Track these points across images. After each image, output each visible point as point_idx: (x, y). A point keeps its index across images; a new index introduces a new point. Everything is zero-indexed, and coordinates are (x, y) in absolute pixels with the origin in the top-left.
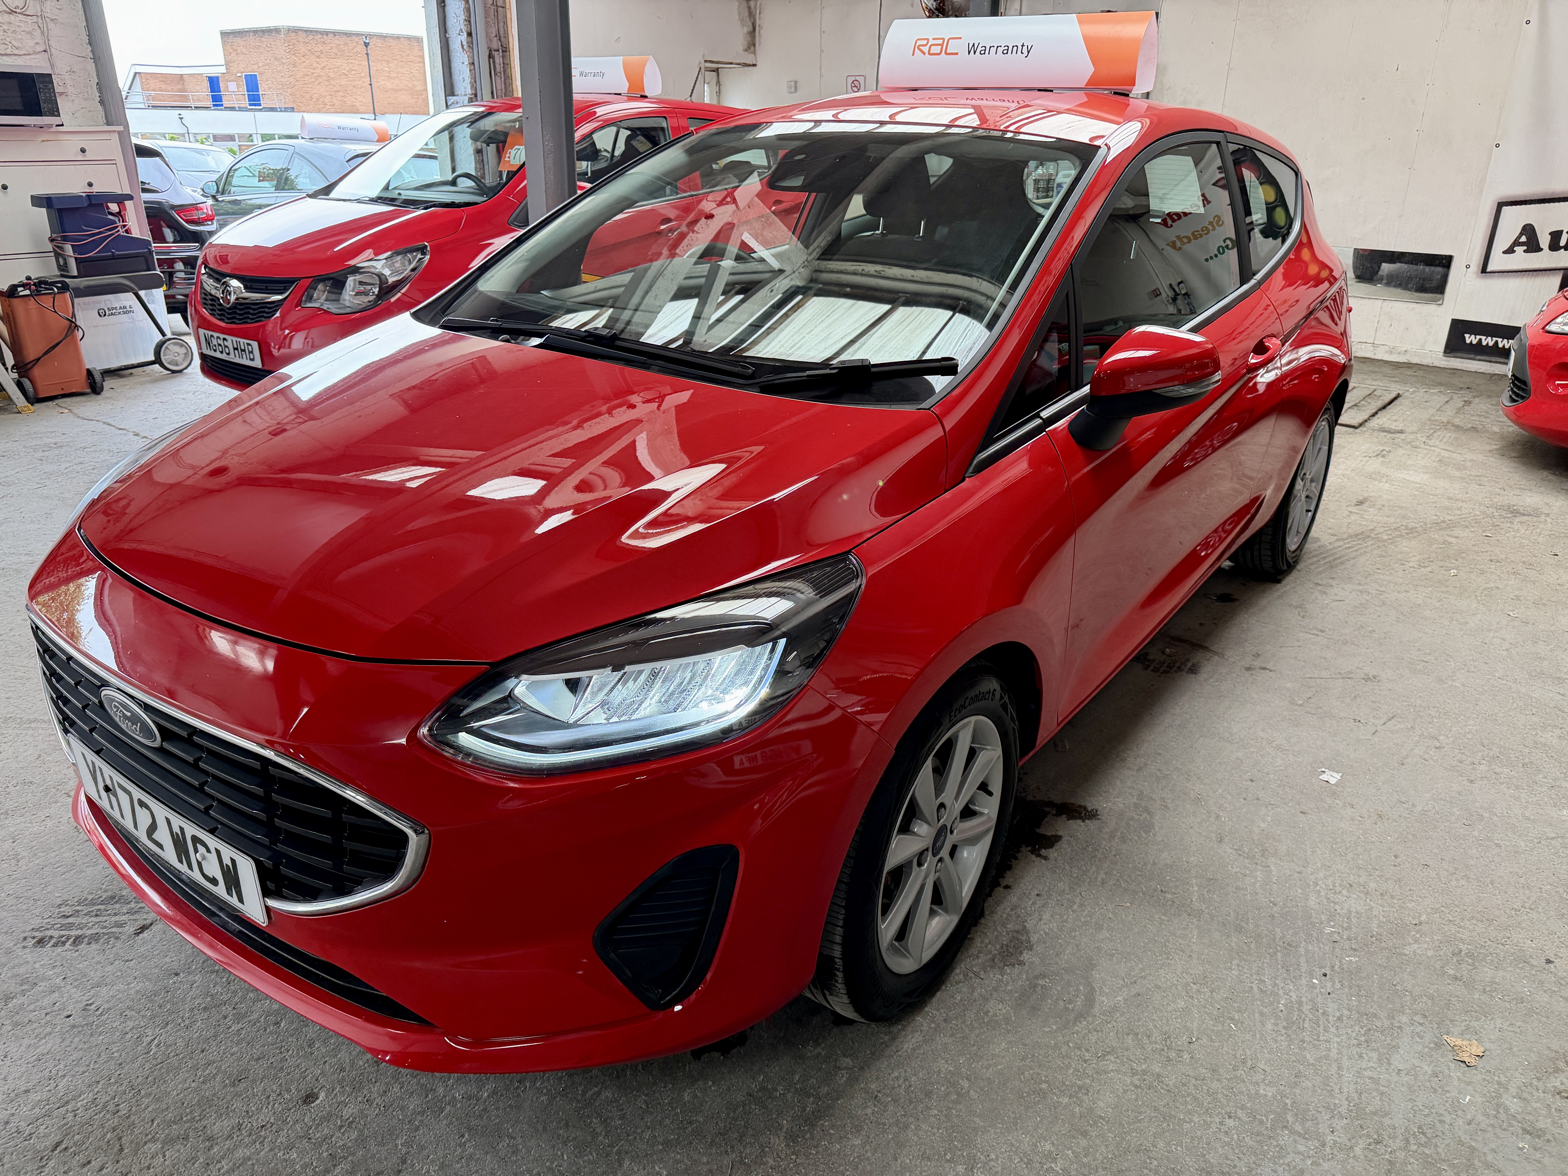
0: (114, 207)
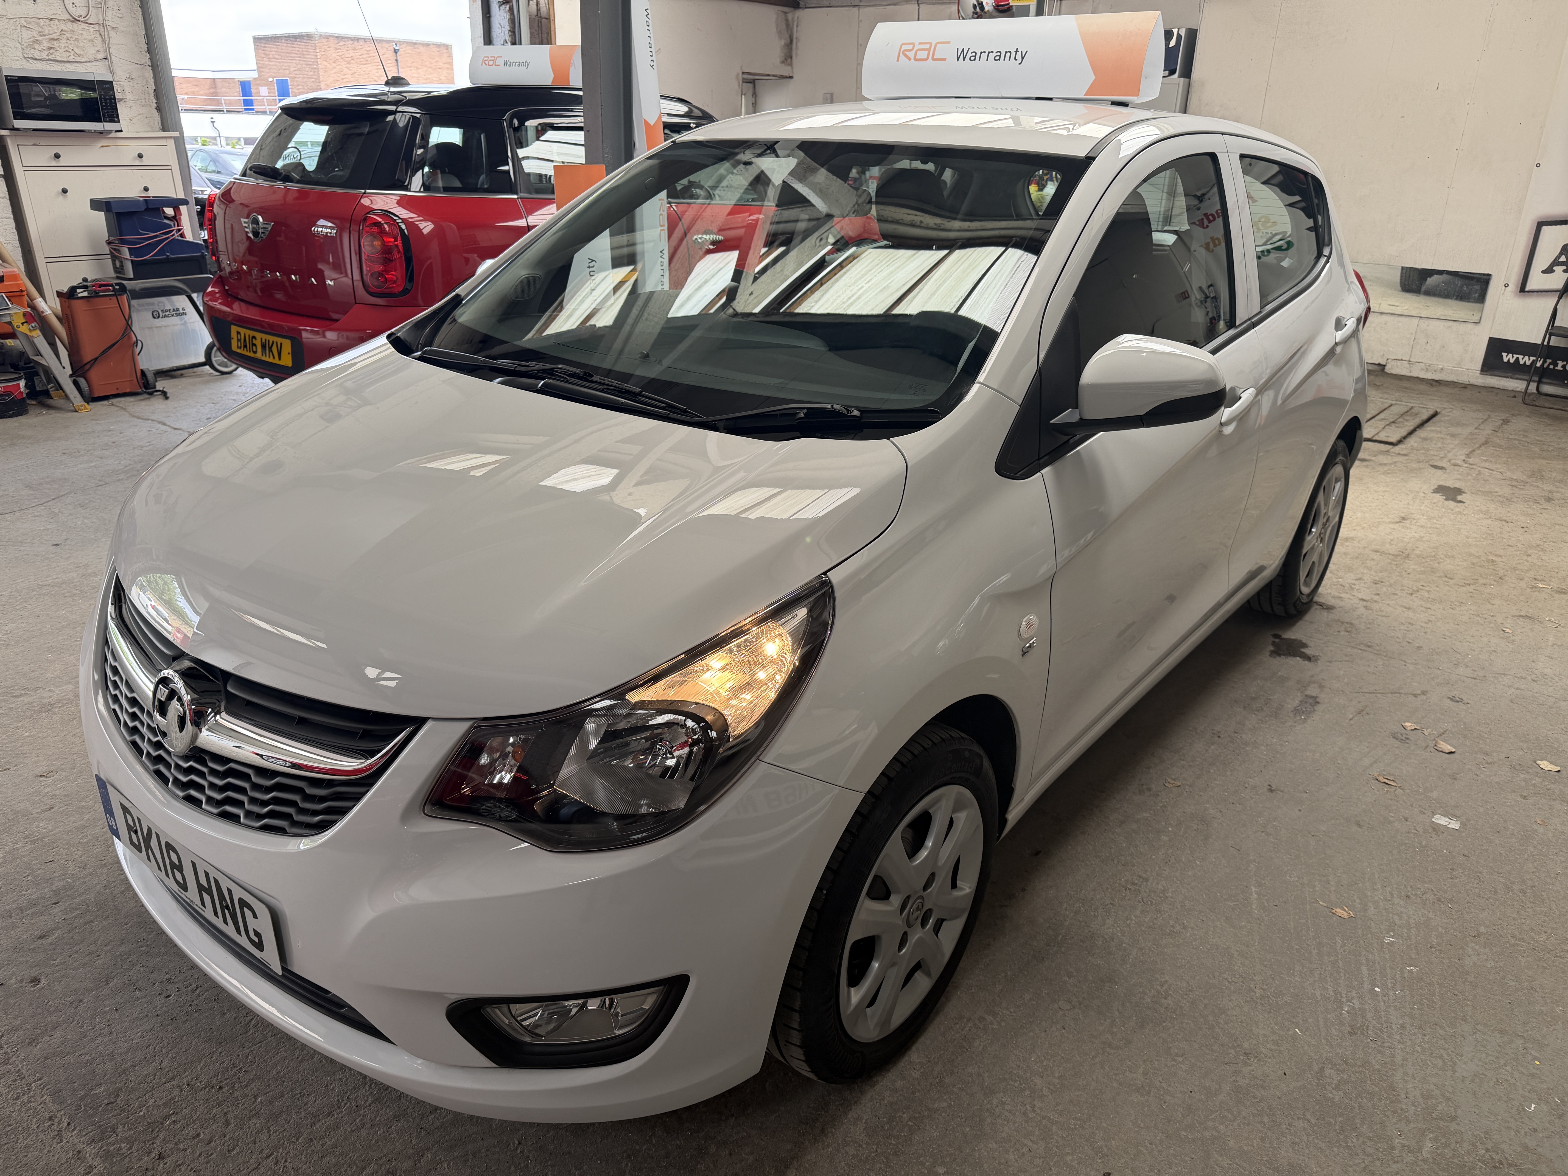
0: (169, 211)
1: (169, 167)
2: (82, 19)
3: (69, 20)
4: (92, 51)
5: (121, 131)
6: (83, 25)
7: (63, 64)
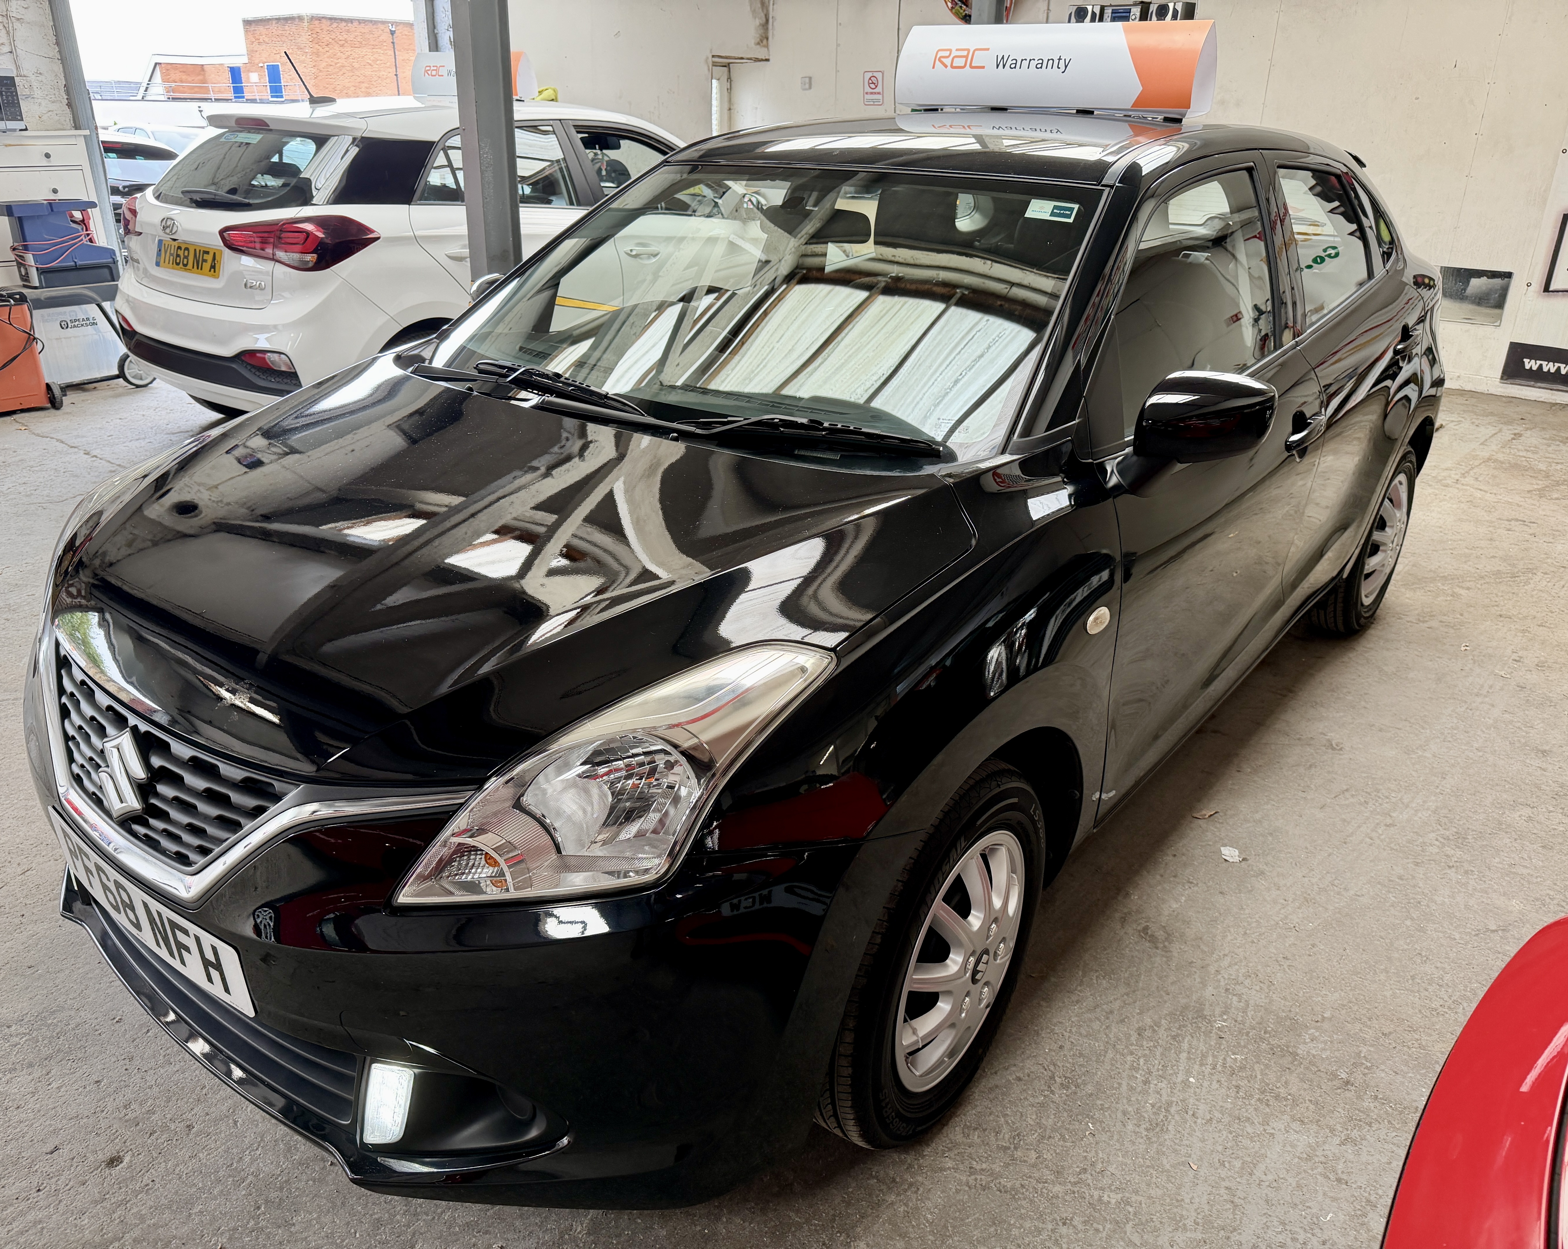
0: (78, 215)
1: (80, 168)
5: (26, 129)
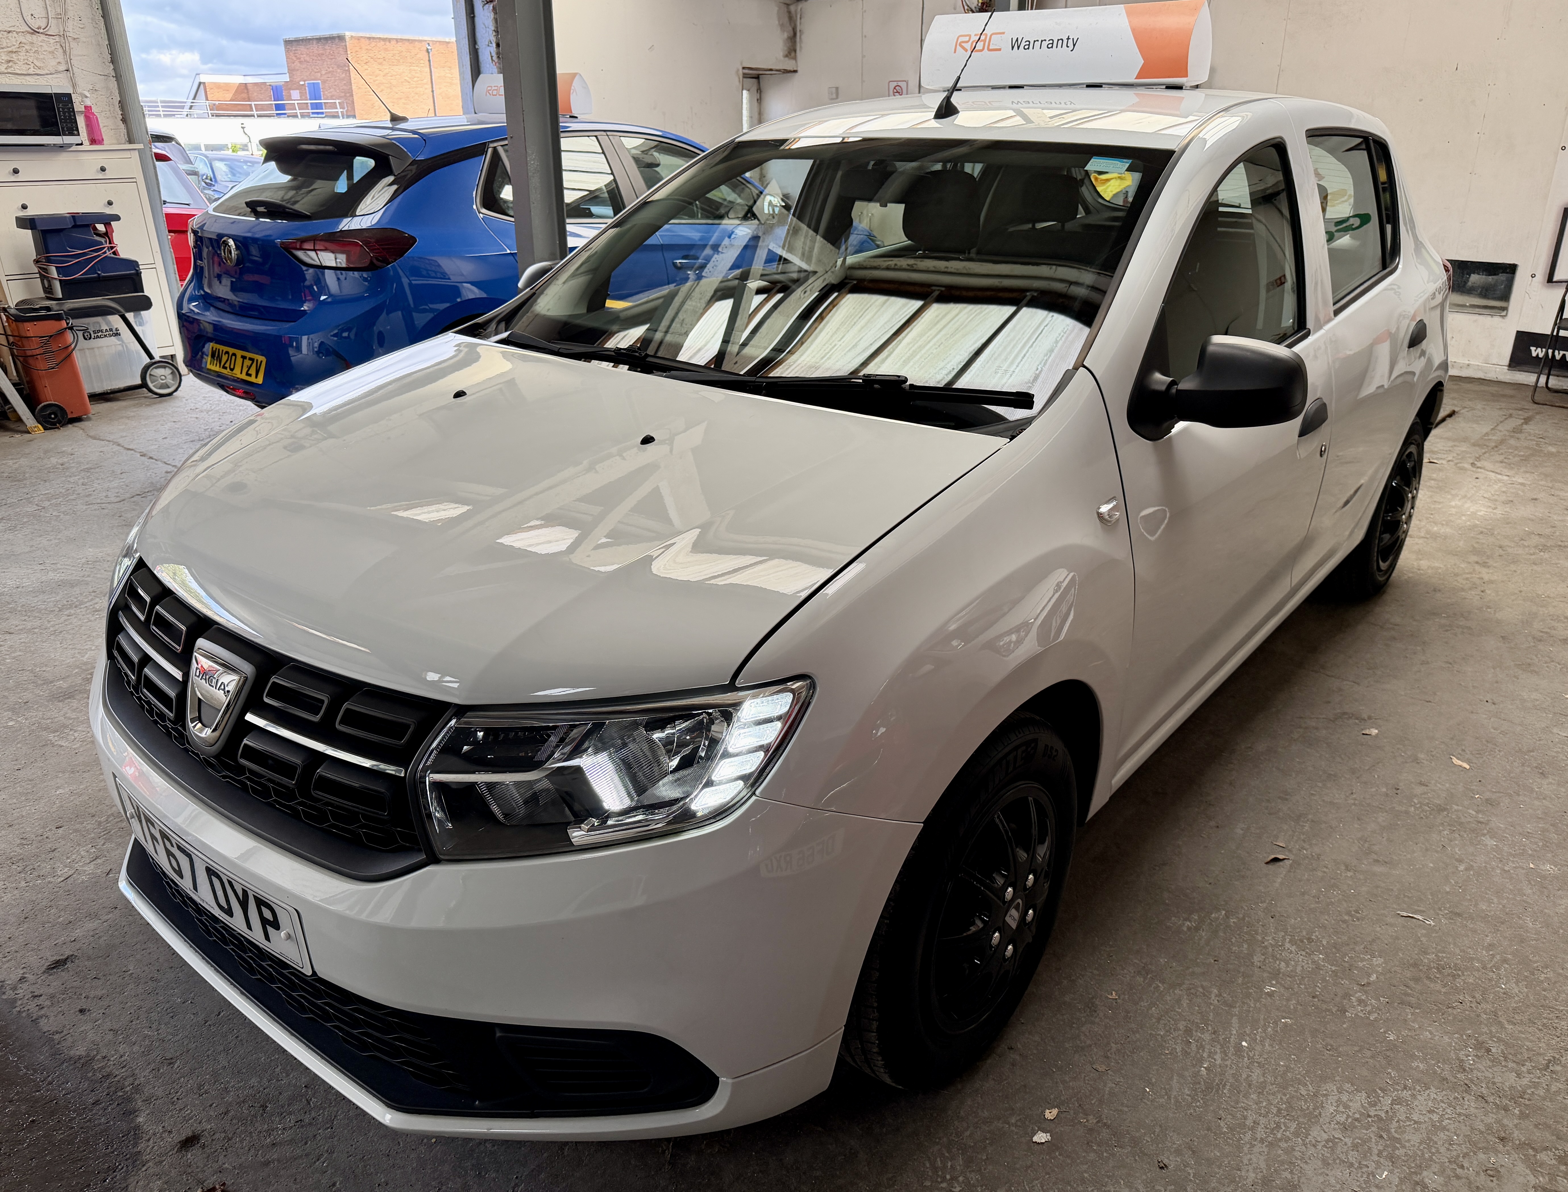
0: (101, 228)
1: (134, 180)
2: (41, 31)
3: (29, 33)
4: (53, 63)
5: (81, 144)
6: (43, 37)
7: (23, 77)
